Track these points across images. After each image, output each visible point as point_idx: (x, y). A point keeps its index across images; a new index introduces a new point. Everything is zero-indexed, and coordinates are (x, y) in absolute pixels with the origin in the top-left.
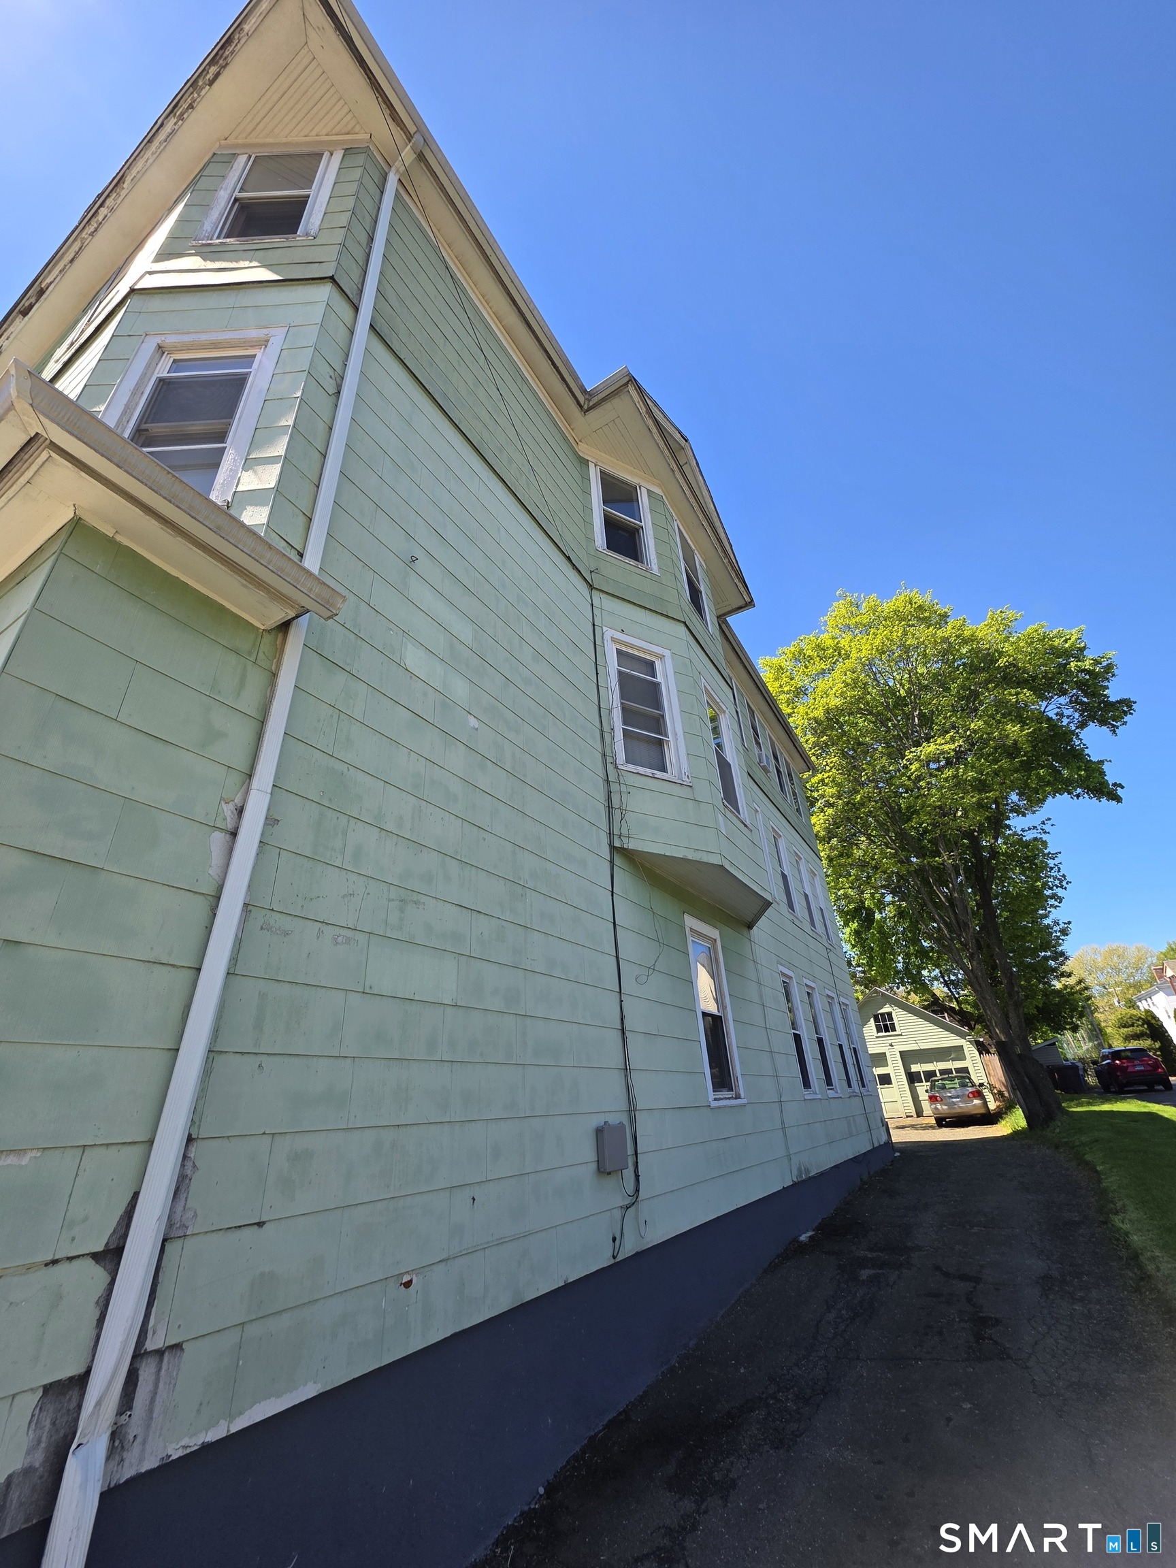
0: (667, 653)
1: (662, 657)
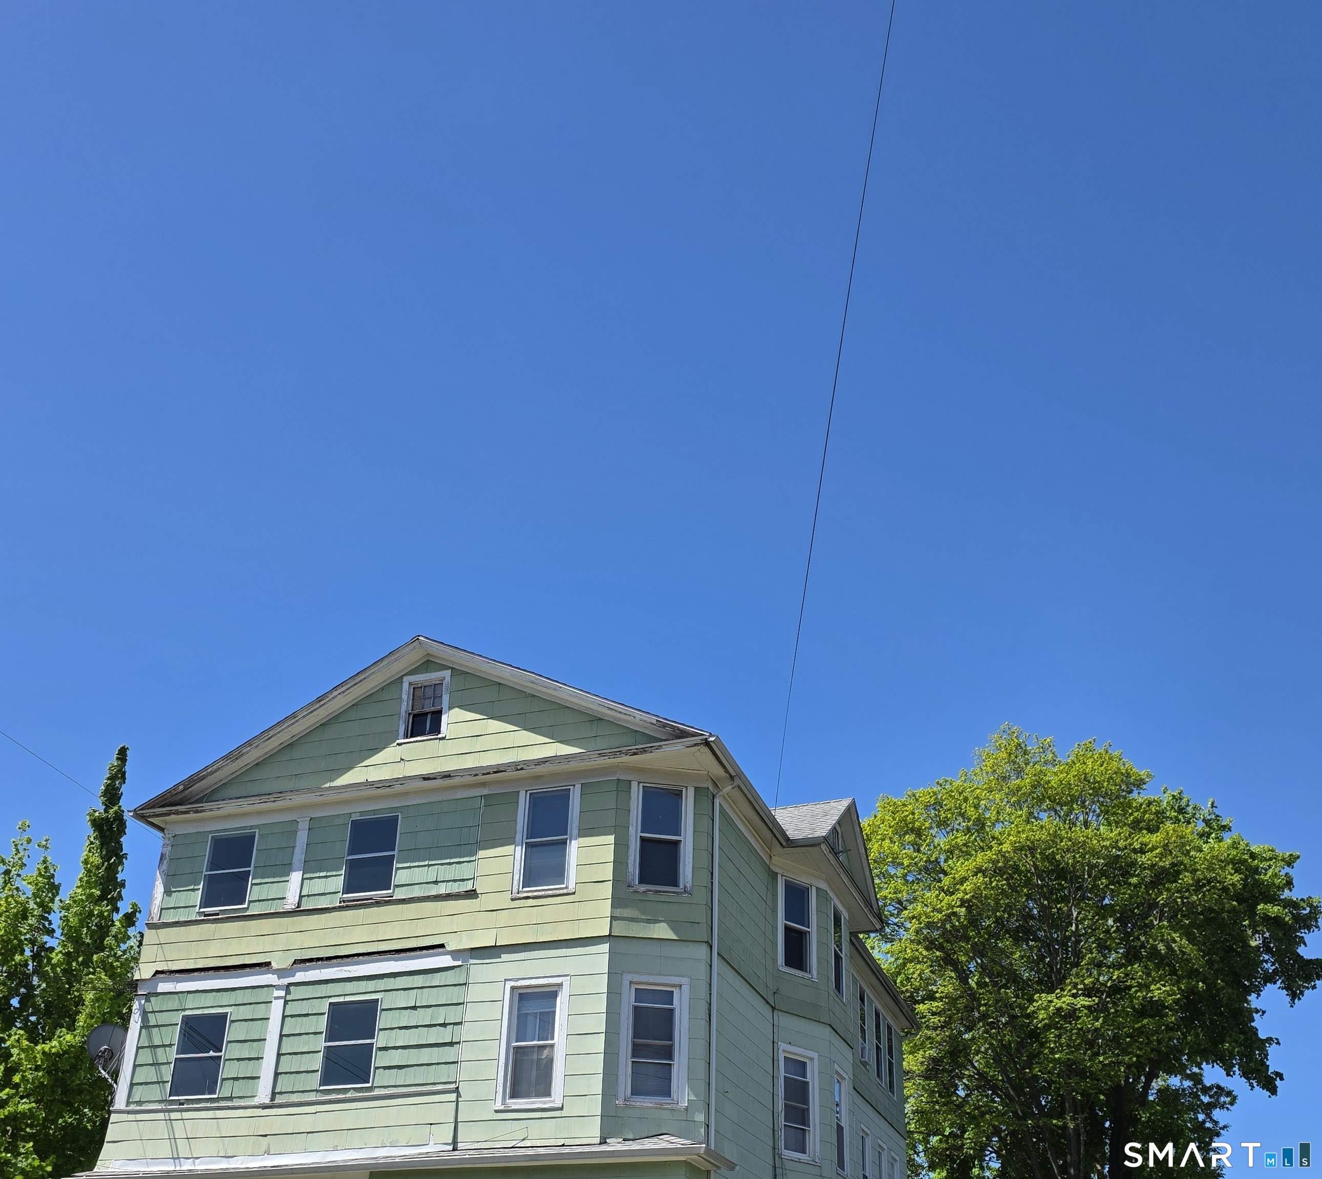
0: (815, 1055)
1: (812, 1059)
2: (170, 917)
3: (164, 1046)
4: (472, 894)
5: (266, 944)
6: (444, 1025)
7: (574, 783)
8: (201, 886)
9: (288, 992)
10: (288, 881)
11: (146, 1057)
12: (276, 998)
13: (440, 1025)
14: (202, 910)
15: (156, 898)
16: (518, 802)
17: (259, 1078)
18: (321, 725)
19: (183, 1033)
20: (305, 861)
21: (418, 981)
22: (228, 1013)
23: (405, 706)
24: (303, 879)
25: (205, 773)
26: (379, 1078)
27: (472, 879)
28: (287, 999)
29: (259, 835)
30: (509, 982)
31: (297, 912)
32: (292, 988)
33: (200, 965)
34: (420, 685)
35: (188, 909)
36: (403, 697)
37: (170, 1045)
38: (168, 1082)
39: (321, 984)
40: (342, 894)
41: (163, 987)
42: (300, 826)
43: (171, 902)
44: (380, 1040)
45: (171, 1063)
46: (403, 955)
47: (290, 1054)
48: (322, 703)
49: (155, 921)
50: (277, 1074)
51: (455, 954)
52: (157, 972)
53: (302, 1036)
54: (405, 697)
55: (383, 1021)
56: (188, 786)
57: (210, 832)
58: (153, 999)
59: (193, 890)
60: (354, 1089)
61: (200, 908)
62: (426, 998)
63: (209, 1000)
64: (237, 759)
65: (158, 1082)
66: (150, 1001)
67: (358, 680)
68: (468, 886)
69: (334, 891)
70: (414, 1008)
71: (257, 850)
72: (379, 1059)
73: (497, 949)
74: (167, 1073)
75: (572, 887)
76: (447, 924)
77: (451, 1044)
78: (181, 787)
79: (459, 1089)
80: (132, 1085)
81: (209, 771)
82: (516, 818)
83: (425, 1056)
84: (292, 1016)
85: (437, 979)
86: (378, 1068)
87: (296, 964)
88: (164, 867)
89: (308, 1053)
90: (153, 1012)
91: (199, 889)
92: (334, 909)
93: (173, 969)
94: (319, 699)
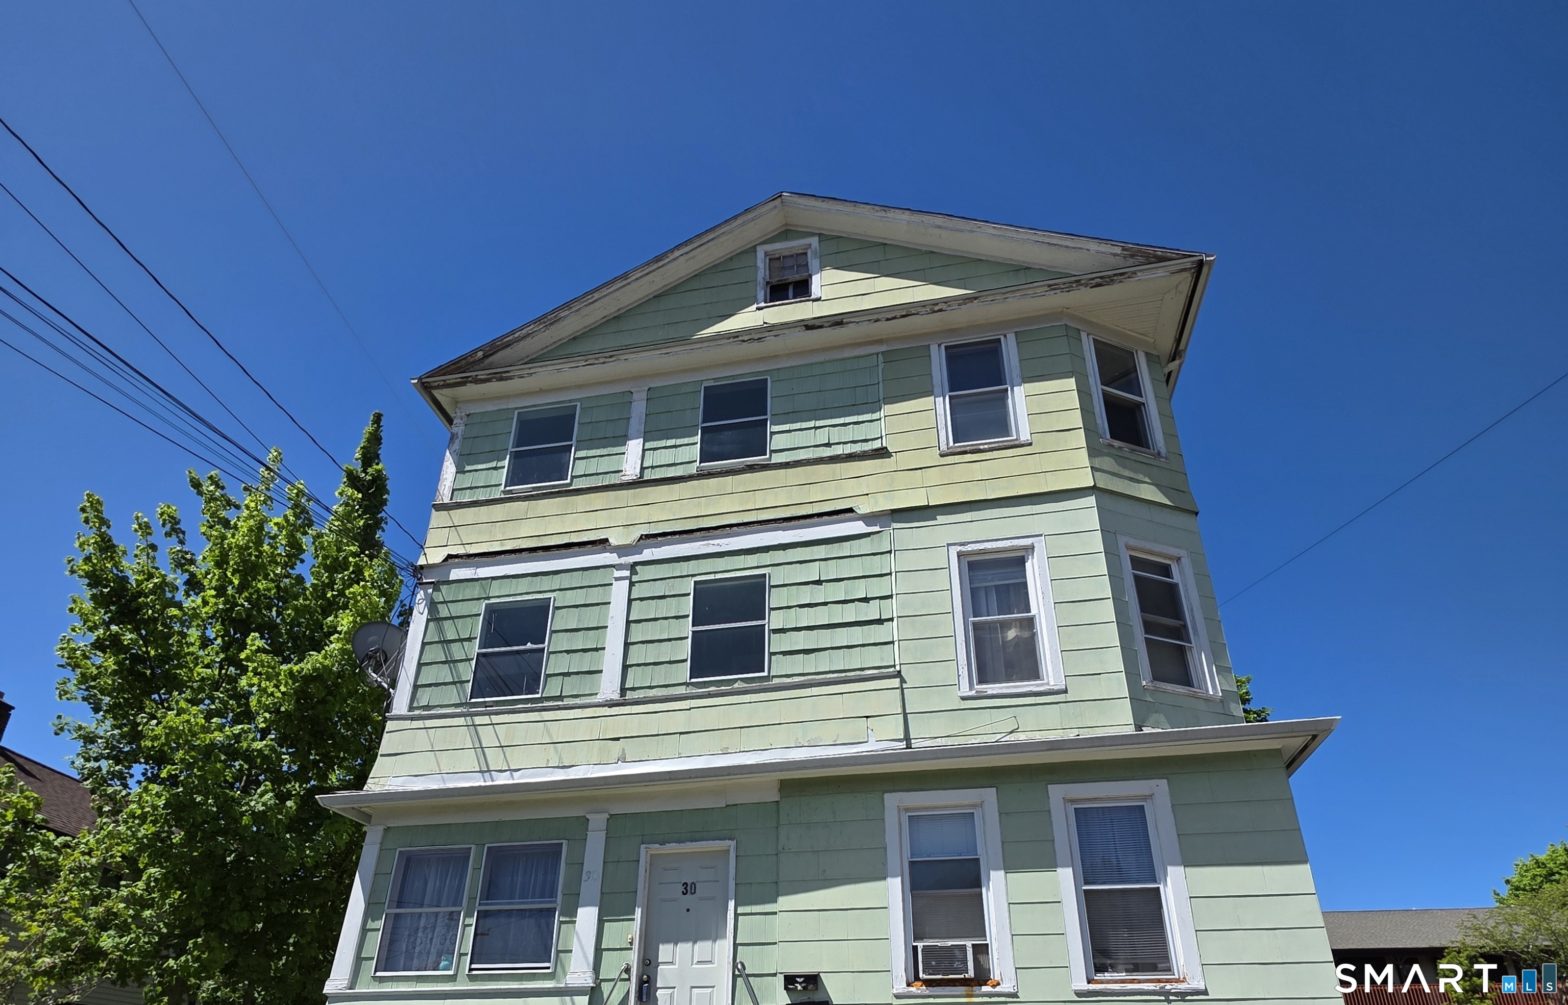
2: (466, 497)
3: (461, 640)
4: (882, 453)
5: (601, 520)
6: (866, 600)
7: (1004, 332)
8: (507, 461)
9: (633, 571)
10: (624, 453)
11: (436, 653)
12: (617, 579)
13: (860, 600)
14: (508, 488)
15: (446, 479)
16: (930, 356)
17: (601, 671)
18: (654, 297)
19: (487, 622)
20: (645, 432)
21: (820, 552)
22: (550, 598)
23: (762, 273)
24: (644, 450)
25: (511, 338)
26: (779, 667)
27: (878, 438)
28: (633, 580)
29: (581, 408)
30: (953, 547)
31: (639, 483)
32: (638, 568)
33: (509, 546)
34: (777, 256)
35: (489, 489)
36: (758, 265)
37: (469, 639)
38: (469, 681)
39: (679, 562)
40: (700, 463)
41: (456, 574)
42: (635, 396)
43: (467, 480)
44: (775, 620)
45: (473, 659)
46: (793, 523)
47: (643, 642)
48: (660, 264)
49: (447, 500)
50: (625, 667)
51: (869, 519)
52: (450, 557)
53: (659, 621)
54: (760, 264)
55: (775, 598)
56: (489, 353)
57: (516, 408)
58: (444, 588)
59: (495, 468)
60: (742, 680)
61: (505, 487)
62: (832, 570)
63: (523, 586)
64: (551, 324)
65: (454, 683)
66: (439, 590)
67: (705, 240)
68: (877, 445)
69: (687, 460)
70: (819, 582)
71: (579, 424)
72: (775, 643)
73: (929, 511)
74: (467, 672)
75: (1025, 437)
76: (851, 487)
77: (880, 621)
78: (480, 354)
79: (902, 673)
80: (416, 687)
81: (516, 335)
82: (931, 371)
83: (842, 637)
84: (641, 599)
85: (846, 549)
86: (775, 654)
87: (643, 539)
88: (456, 445)
89: (669, 640)
90: (445, 602)
91: (504, 467)
92: (690, 478)
93: (471, 553)
94: (658, 259)
